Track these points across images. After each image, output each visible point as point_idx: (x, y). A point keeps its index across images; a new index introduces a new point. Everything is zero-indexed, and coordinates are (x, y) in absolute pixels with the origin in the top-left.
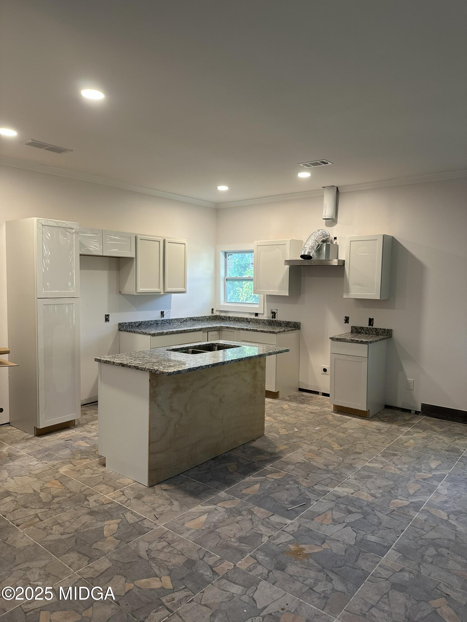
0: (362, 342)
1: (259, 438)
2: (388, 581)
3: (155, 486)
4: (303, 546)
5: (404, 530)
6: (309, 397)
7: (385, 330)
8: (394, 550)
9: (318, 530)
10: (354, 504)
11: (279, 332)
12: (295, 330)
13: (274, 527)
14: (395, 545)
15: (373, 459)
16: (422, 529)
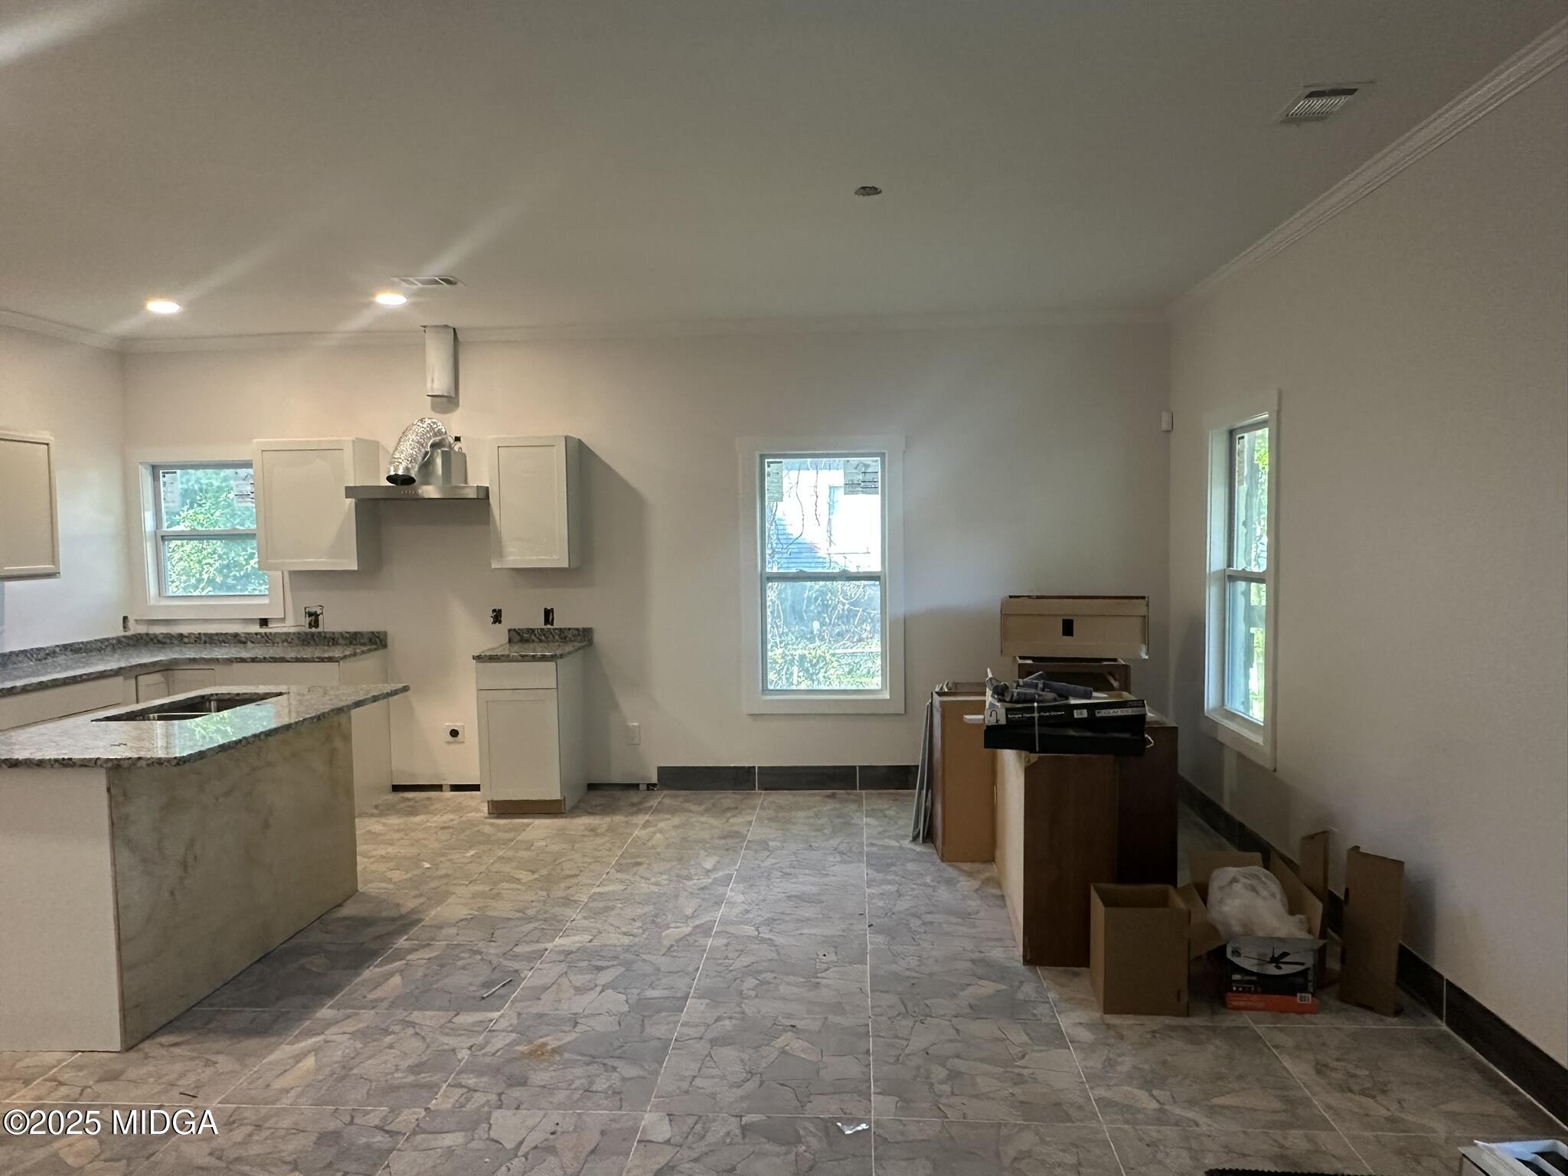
0: (543, 658)
1: (347, 899)
2: (703, 1040)
3: (141, 1046)
4: (543, 1040)
5: (699, 968)
6: (422, 800)
7: (578, 630)
8: (695, 998)
9: (557, 1010)
10: (600, 956)
11: (345, 657)
12: (375, 649)
13: (470, 1031)
14: (694, 992)
15: (603, 880)
16: (727, 958)
